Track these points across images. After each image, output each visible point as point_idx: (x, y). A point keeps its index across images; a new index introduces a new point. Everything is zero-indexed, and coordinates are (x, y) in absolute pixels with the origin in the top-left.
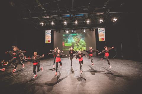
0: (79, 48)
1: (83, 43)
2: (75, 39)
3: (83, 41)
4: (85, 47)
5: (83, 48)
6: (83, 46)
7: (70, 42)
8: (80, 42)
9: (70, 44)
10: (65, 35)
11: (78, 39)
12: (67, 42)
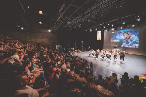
0: (129, 44)
1: (134, 39)
2: (125, 35)
3: (135, 38)
4: (137, 43)
5: (134, 44)
6: (135, 42)
7: (118, 39)
8: (131, 38)
9: (118, 41)
10: (114, 32)
11: (129, 34)
12: (115, 39)
